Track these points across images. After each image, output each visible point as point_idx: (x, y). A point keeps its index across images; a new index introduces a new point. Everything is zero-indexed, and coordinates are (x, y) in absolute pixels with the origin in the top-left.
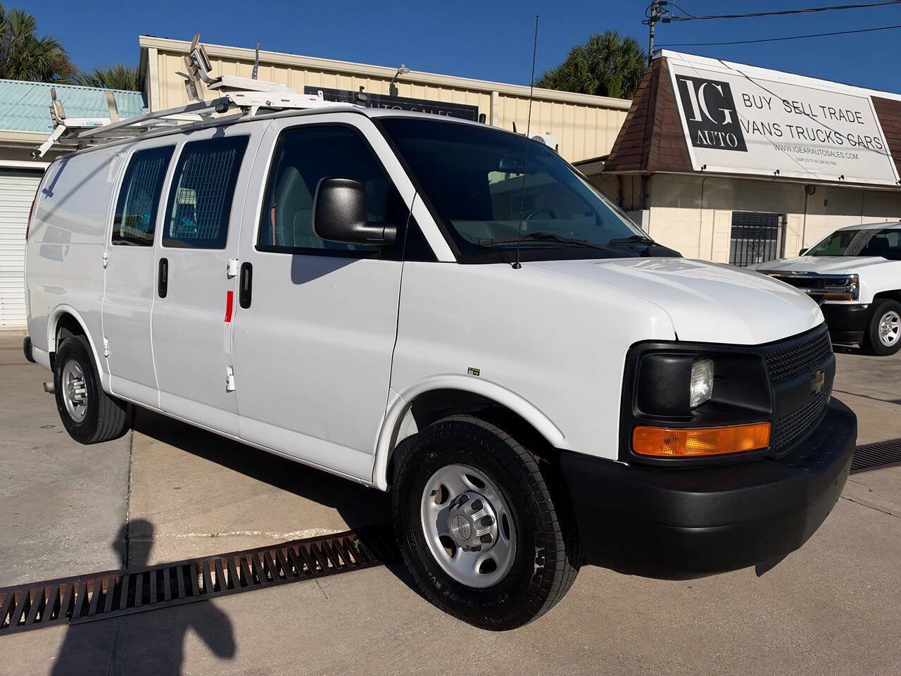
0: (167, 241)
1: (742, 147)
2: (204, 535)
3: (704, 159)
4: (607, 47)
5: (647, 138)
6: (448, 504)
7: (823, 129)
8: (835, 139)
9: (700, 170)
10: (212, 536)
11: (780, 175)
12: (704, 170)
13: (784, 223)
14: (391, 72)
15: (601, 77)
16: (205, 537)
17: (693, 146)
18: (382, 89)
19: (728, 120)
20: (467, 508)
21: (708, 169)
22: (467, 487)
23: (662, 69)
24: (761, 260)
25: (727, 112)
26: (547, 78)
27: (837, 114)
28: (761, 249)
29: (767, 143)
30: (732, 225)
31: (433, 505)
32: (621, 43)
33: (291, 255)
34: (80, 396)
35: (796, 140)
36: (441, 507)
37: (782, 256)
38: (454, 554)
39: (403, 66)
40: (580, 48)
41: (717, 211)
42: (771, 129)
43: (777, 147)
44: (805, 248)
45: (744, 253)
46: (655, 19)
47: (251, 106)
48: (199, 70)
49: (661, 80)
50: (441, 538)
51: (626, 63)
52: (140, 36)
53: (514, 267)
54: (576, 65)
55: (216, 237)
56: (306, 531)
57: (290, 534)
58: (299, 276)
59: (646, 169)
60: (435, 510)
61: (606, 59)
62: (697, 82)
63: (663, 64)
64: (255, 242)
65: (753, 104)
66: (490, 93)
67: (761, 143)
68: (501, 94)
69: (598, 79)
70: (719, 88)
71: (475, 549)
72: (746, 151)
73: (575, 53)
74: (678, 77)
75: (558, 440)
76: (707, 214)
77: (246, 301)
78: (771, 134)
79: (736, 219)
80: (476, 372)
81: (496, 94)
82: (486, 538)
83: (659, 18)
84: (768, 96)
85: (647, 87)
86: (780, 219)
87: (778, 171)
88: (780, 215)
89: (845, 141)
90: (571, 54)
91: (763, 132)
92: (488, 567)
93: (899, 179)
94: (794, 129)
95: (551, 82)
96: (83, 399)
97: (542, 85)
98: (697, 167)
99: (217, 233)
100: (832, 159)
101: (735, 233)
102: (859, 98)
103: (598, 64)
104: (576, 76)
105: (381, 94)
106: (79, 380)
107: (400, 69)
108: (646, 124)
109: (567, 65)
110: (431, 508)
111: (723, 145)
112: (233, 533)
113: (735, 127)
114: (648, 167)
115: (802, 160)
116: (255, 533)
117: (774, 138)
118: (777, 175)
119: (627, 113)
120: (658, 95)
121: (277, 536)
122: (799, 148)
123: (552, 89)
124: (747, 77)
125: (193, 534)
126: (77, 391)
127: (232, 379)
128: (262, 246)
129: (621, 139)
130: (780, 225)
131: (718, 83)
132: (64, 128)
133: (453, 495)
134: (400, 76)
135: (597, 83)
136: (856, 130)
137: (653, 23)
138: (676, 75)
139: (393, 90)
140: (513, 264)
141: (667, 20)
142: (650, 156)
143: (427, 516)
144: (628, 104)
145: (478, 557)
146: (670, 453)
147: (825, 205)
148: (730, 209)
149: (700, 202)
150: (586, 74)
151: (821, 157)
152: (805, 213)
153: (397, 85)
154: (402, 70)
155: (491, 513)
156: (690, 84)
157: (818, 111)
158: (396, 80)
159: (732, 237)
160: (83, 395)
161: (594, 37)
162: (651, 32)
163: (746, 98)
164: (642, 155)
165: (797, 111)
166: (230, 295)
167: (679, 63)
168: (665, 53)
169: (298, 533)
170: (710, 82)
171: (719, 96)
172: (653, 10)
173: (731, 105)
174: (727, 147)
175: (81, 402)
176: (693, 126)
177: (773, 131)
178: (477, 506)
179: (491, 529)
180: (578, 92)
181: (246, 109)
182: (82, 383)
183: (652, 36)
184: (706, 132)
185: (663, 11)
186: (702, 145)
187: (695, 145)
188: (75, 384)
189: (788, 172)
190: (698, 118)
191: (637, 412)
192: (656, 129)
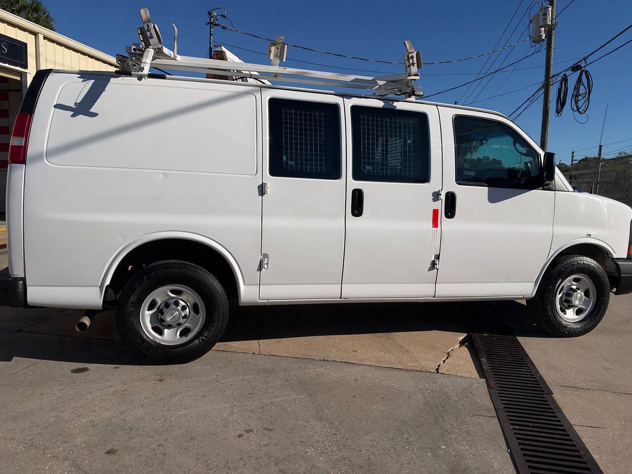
0: (357, 176)
66: (35, 34)
68: (45, 38)
75: (614, 255)
77: (450, 215)
80: (589, 235)
81: (40, 37)
116: (452, 349)
125: (443, 359)
127: (438, 262)
141: (224, 28)
162: (211, 31)
166: (435, 212)
183: (211, 35)
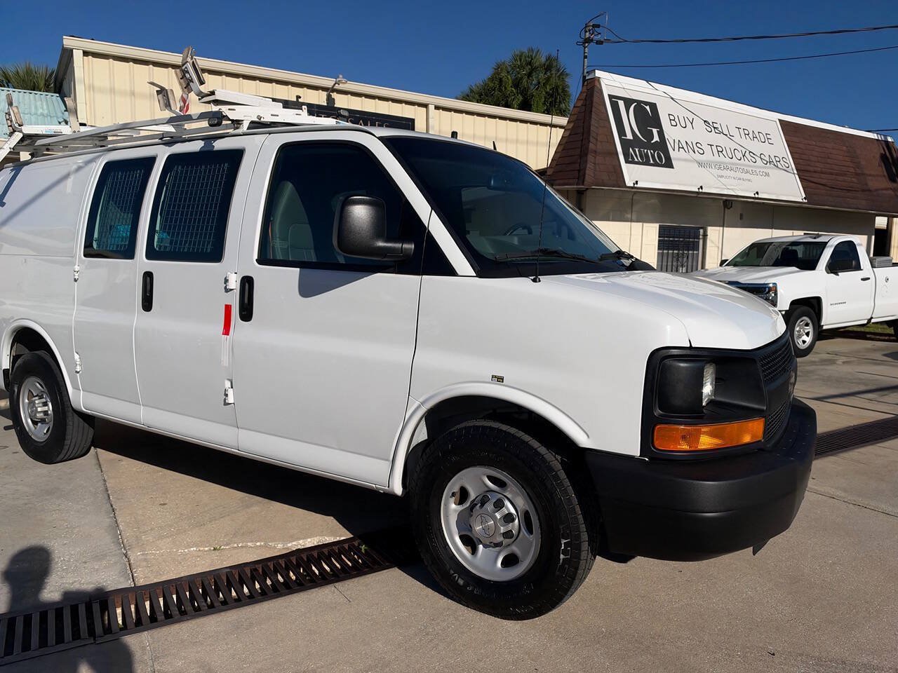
0: (152, 254)
1: (669, 164)
2: (206, 549)
3: (636, 175)
4: (530, 63)
5: (584, 154)
6: (467, 504)
7: (740, 148)
8: (749, 158)
9: (632, 185)
10: (215, 549)
11: (704, 191)
12: (636, 185)
13: (705, 235)
14: (328, 82)
15: (524, 92)
16: (206, 551)
17: (626, 163)
18: (319, 98)
19: (656, 138)
20: (489, 507)
21: (640, 185)
22: (487, 486)
23: (596, 89)
24: (684, 269)
25: (655, 131)
26: (472, 91)
27: (751, 135)
28: (685, 259)
29: (690, 161)
30: (659, 237)
31: (453, 506)
32: (543, 60)
33: (298, 269)
34: (42, 414)
35: (716, 158)
36: (460, 508)
37: (703, 267)
38: (474, 551)
39: (341, 76)
40: (504, 63)
41: (645, 224)
42: (694, 147)
43: (700, 164)
44: (723, 259)
45: (670, 264)
46: (588, 41)
47: (243, 121)
48: (191, 84)
49: (595, 99)
50: (461, 537)
51: (548, 79)
52: (64, 37)
53: (534, 281)
54: (501, 80)
55: (209, 250)
56: (309, 540)
57: (294, 543)
58: (307, 290)
59: (583, 185)
60: (455, 511)
61: (529, 75)
62: (628, 102)
63: (597, 83)
64: (256, 257)
65: (678, 123)
66: (425, 106)
67: (685, 160)
68: (437, 108)
69: (521, 95)
70: (648, 108)
71: (496, 545)
72: (673, 168)
73: (499, 68)
74: (611, 97)
75: (582, 439)
76: (637, 226)
77: (246, 314)
78: (694, 152)
79: (663, 232)
80: (500, 379)
81: (431, 107)
82: (508, 535)
83: (592, 40)
84: (691, 116)
85: (582, 105)
86: (701, 231)
87: (701, 187)
88: (701, 228)
89: (758, 159)
90: (496, 69)
91: (686, 150)
92: (510, 561)
93: (804, 196)
94: (714, 148)
95: (477, 96)
96: (45, 417)
97: (466, 98)
98: (629, 183)
99: (209, 247)
100: (747, 176)
101: (662, 245)
102: (769, 121)
103: (521, 78)
104: (500, 90)
105: (318, 103)
106: (41, 397)
107: (338, 80)
108: (582, 140)
109: (492, 79)
110: (451, 510)
111: (652, 162)
112: (235, 545)
113: (662, 146)
114: (585, 183)
115: (722, 176)
116: (258, 544)
117: (697, 156)
118: (700, 190)
119: (563, 130)
120: (593, 113)
121: (280, 546)
122: (719, 166)
123: (478, 102)
124: (672, 99)
125: (195, 549)
126: (39, 409)
127: (230, 392)
128: (263, 260)
129: (558, 155)
130: (701, 237)
131: (647, 103)
132: (21, 135)
133: (473, 495)
134: (337, 87)
135: (521, 98)
136: (767, 150)
137: (587, 45)
138: (609, 95)
139: (330, 100)
140: (532, 278)
141: (600, 42)
142: (587, 172)
143: (447, 516)
144: (563, 121)
145: (499, 553)
146: (685, 447)
147: (741, 219)
148: (657, 222)
149: (629, 216)
150: (510, 89)
151: (739, 175)
152: (723, 226)
153: (334, 95)
154: (339, 81)
155: (513, 511)
156: (621, 103)
157: (734, 132)
158: (333, 90)
159: (659, 249)
160: (46, 413)
161: (517, 53)
162: (585, 53)
163: (672, 118)
164: (579, 171)
165: (717, 131)
166: (228, 309)
167: (612, 84)
168: (598, 73)
169: (301, 542)
170: (639, 102)
171: (648, 116)
172: (586, 32)
173: (658, 125)
174: (656, 165)
175: (43, 421)
176: (626, 144)
177: (696, 149)
178: (499, 505)
179: (513, 526)
180: (503, 106)
181: (237, 123)
182: (44, 400)
183: (585, 57)
184: (637, 150)
185: (596, 33)
186: (633, 162)
187: (627, 162)
188: (37, 402)
189: (710, 187)
190: (630, 136)
191: (658, 412)
192: (591, 146)
